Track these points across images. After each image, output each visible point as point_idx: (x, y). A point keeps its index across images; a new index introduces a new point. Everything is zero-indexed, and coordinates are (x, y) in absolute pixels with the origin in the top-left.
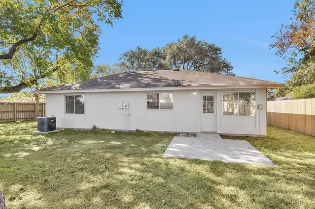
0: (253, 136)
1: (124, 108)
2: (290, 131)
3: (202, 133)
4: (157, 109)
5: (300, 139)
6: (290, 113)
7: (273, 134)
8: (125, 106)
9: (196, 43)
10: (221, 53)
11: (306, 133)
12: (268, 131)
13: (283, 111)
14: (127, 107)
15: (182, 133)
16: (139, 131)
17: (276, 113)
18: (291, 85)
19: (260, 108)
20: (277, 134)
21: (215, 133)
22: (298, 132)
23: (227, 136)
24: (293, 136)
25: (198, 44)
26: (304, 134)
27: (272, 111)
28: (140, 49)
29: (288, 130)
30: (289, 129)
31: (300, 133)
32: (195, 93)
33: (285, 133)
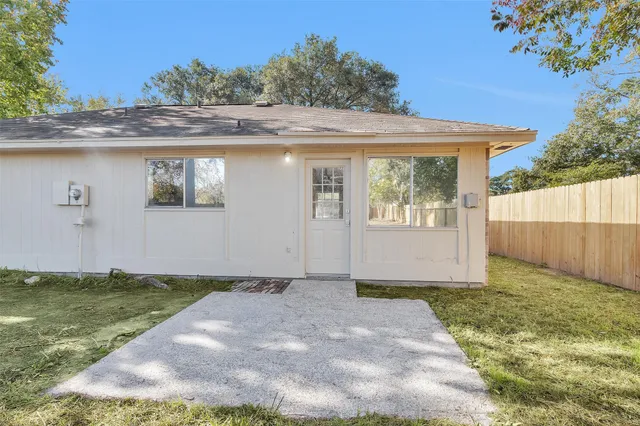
0: (450, 285)
1: (73, 202)
2: (545, 271)
3: (308, 278)
4: (177, 208)
5: (576, 293)
6: (546, 220)
7: (505, 278)
8: (77, 198)
9: (338, 58)
10: (394, 85)
11: (588, 274)
12: (490, 272)
13: (529, 218)
14: (81, 201)
15: (250, 279)
16: (117, 276)
17: (514, 223)
18: (545, 168)
19: (470, 204)
20: (515, 279)
21: (344, 278)
22: (565, 273)
23: (378, 287)
24: (556, 284)
25: (342, 62)
26: (581, 277)
27: (503, 219)
28: (199, 64)
29: (542, 267)
30: (544, 266)
31: (572, 275)
32: (288, 159)
33: (534, 276)
